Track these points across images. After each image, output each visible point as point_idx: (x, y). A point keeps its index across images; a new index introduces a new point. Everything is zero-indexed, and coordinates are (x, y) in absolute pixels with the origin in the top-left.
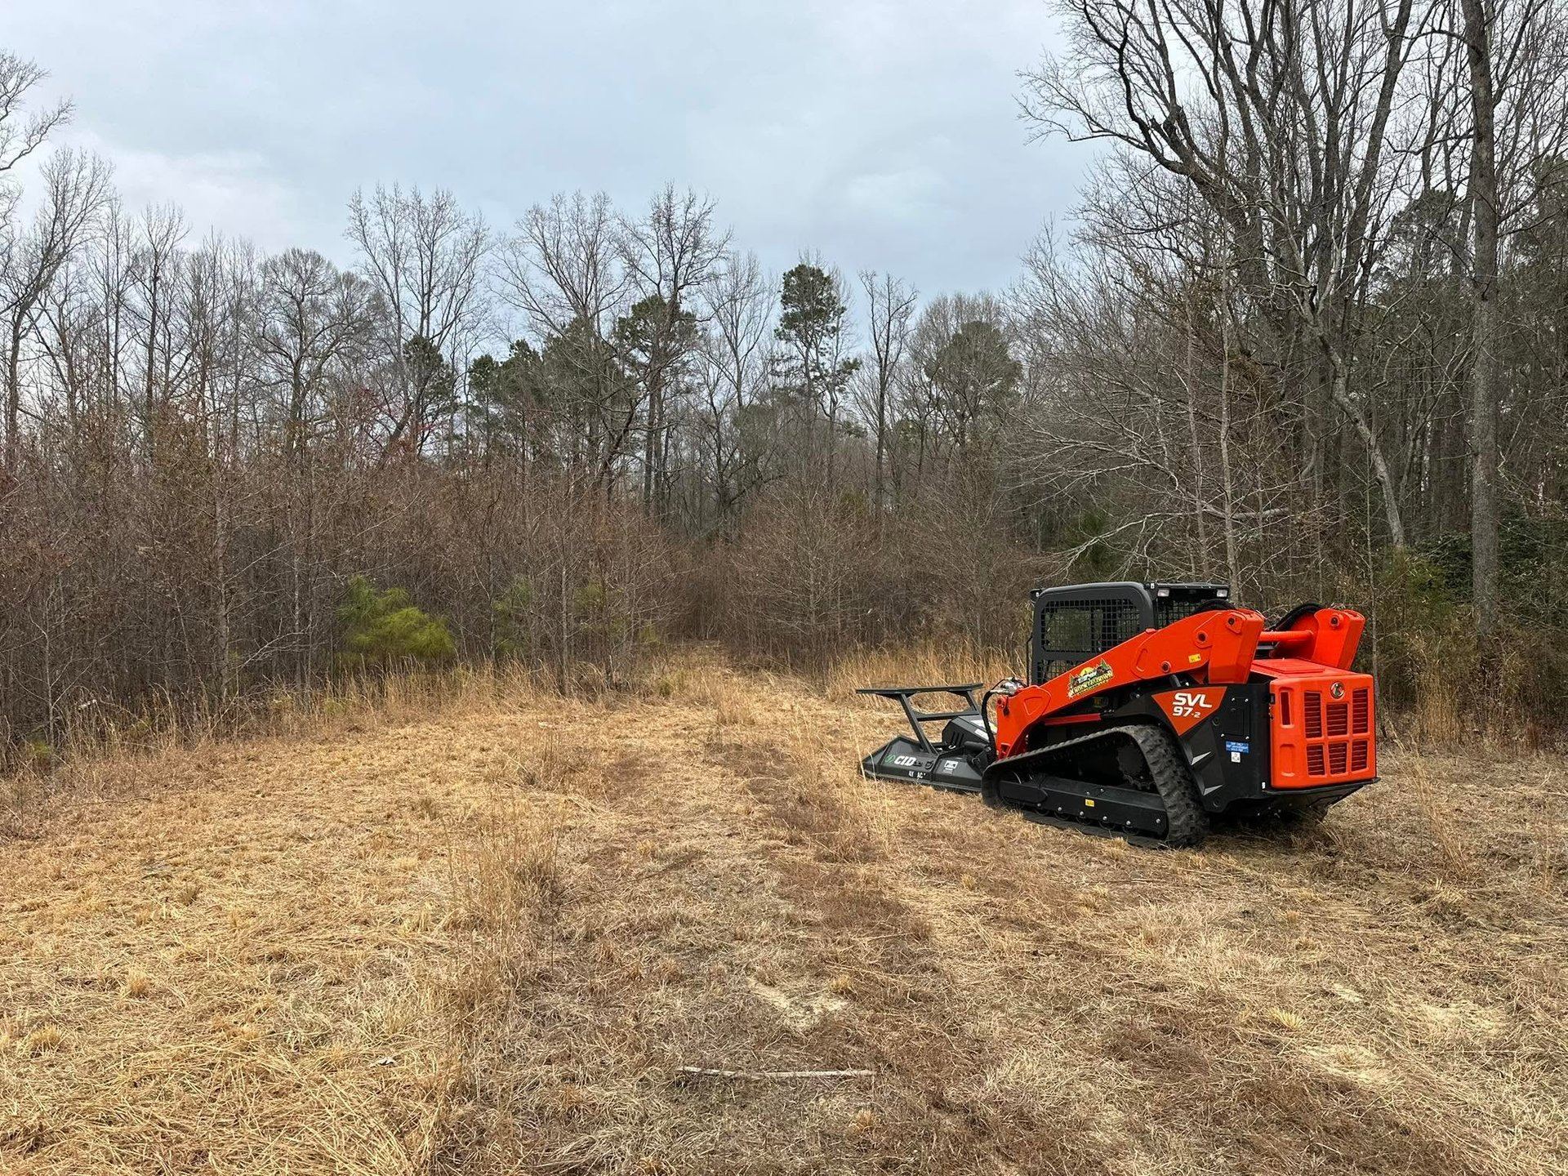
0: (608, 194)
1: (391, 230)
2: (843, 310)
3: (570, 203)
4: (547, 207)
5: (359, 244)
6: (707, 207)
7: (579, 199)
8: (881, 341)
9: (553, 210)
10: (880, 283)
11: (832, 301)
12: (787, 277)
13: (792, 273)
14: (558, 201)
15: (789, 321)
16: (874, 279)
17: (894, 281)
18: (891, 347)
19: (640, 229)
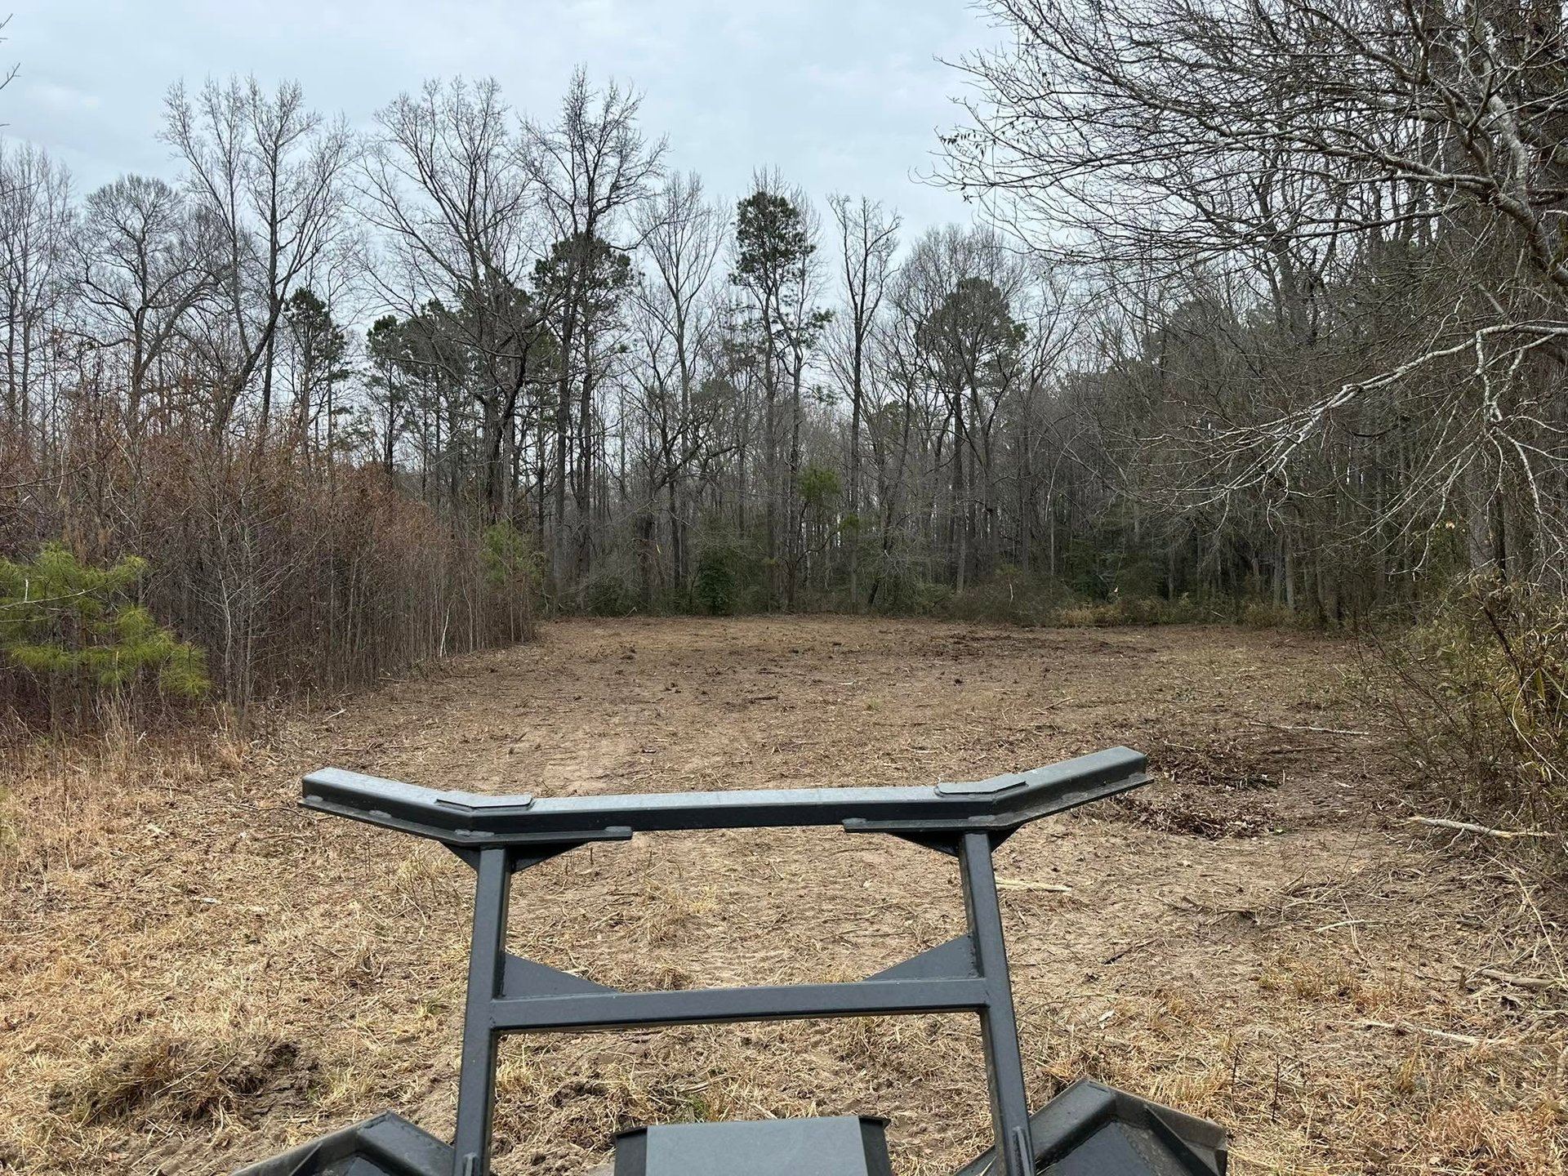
0: (498, 80)
1: (226, 136)
2: (813, 248)
3: (447, 90)
4: (417, 98)
5: (178, 149)
6: (630, 102)
7: (459, 86)
8: (857, 283)
9: (425, 100)
10: (854, 209)
11: (799, 238)
12: (743, 206)
13: (750, 203)
14: (432, 90)
15: (747, 264)
16: (847, 205)
17: (871, 204)
18: (868, 290)
19: (548, 137)
